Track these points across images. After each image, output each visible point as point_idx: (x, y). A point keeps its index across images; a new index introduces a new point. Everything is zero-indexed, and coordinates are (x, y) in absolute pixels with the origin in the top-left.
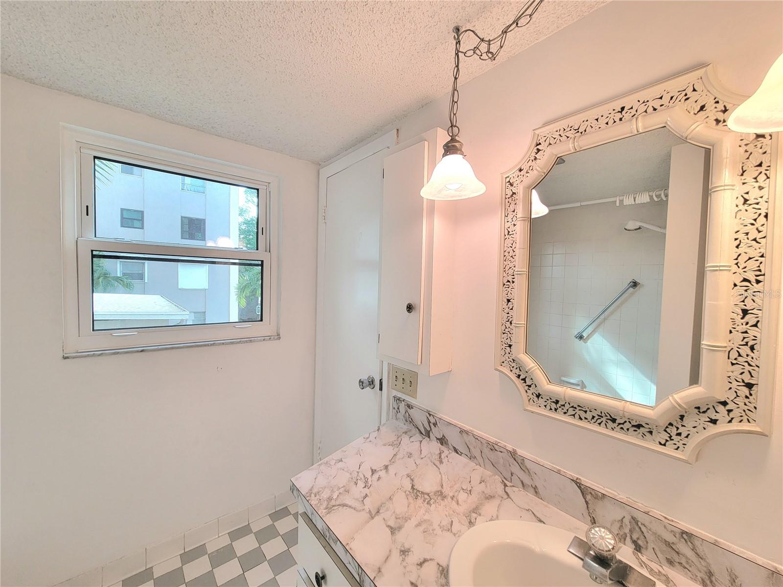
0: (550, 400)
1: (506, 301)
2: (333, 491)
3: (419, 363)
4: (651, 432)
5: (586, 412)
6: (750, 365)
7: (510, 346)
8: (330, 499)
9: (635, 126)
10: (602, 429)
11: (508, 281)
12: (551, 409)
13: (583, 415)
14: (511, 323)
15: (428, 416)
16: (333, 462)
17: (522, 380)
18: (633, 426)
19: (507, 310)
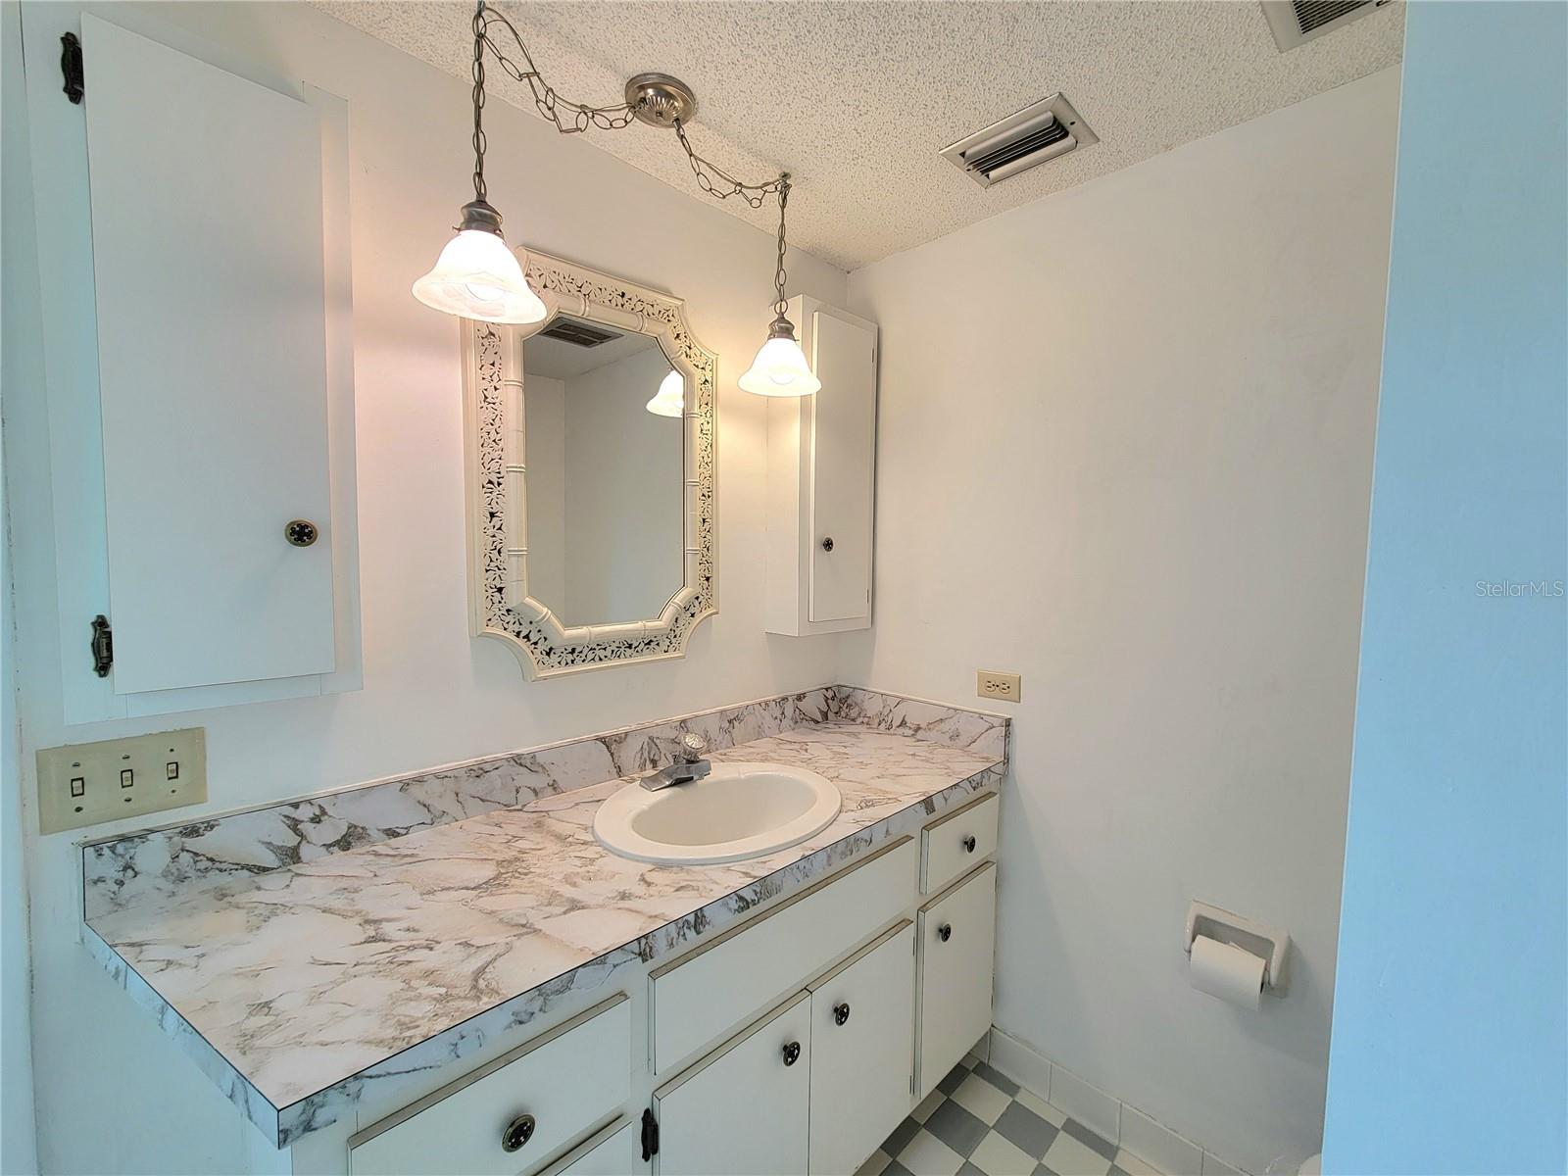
0: (565, 652)
1: (488, 516)
4: (658, 644)
5: (605, 649)
7: (500, 590)
10: (623, 661)
12: (567, 664)
13: (602, 653)
14: (499, 552)
15: (290, 810)
17: (524, 638)
18: (646, 644)
19: (491, 531)
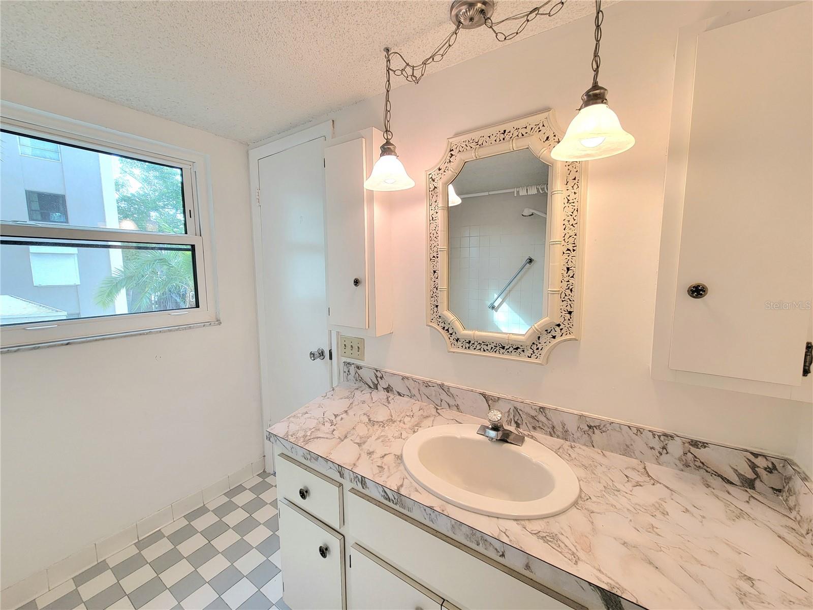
0: (465, 342)
1: (433, 272)
2: (306, 432)
3: (367, 328)
4: (523, 351)
5: (487, 345)
6: (570, 301)
7: (437, 306)
8: (305, 436)
9: (511, 146)
10: (497, 355)
11: (434, 257)
12: (466, 348)
13: (486, 348)
14: (437, 289)
15: (375, 372)
16: (300, 415)
17: (446, 330)
18: (514, 349)
19: (433, 280)
